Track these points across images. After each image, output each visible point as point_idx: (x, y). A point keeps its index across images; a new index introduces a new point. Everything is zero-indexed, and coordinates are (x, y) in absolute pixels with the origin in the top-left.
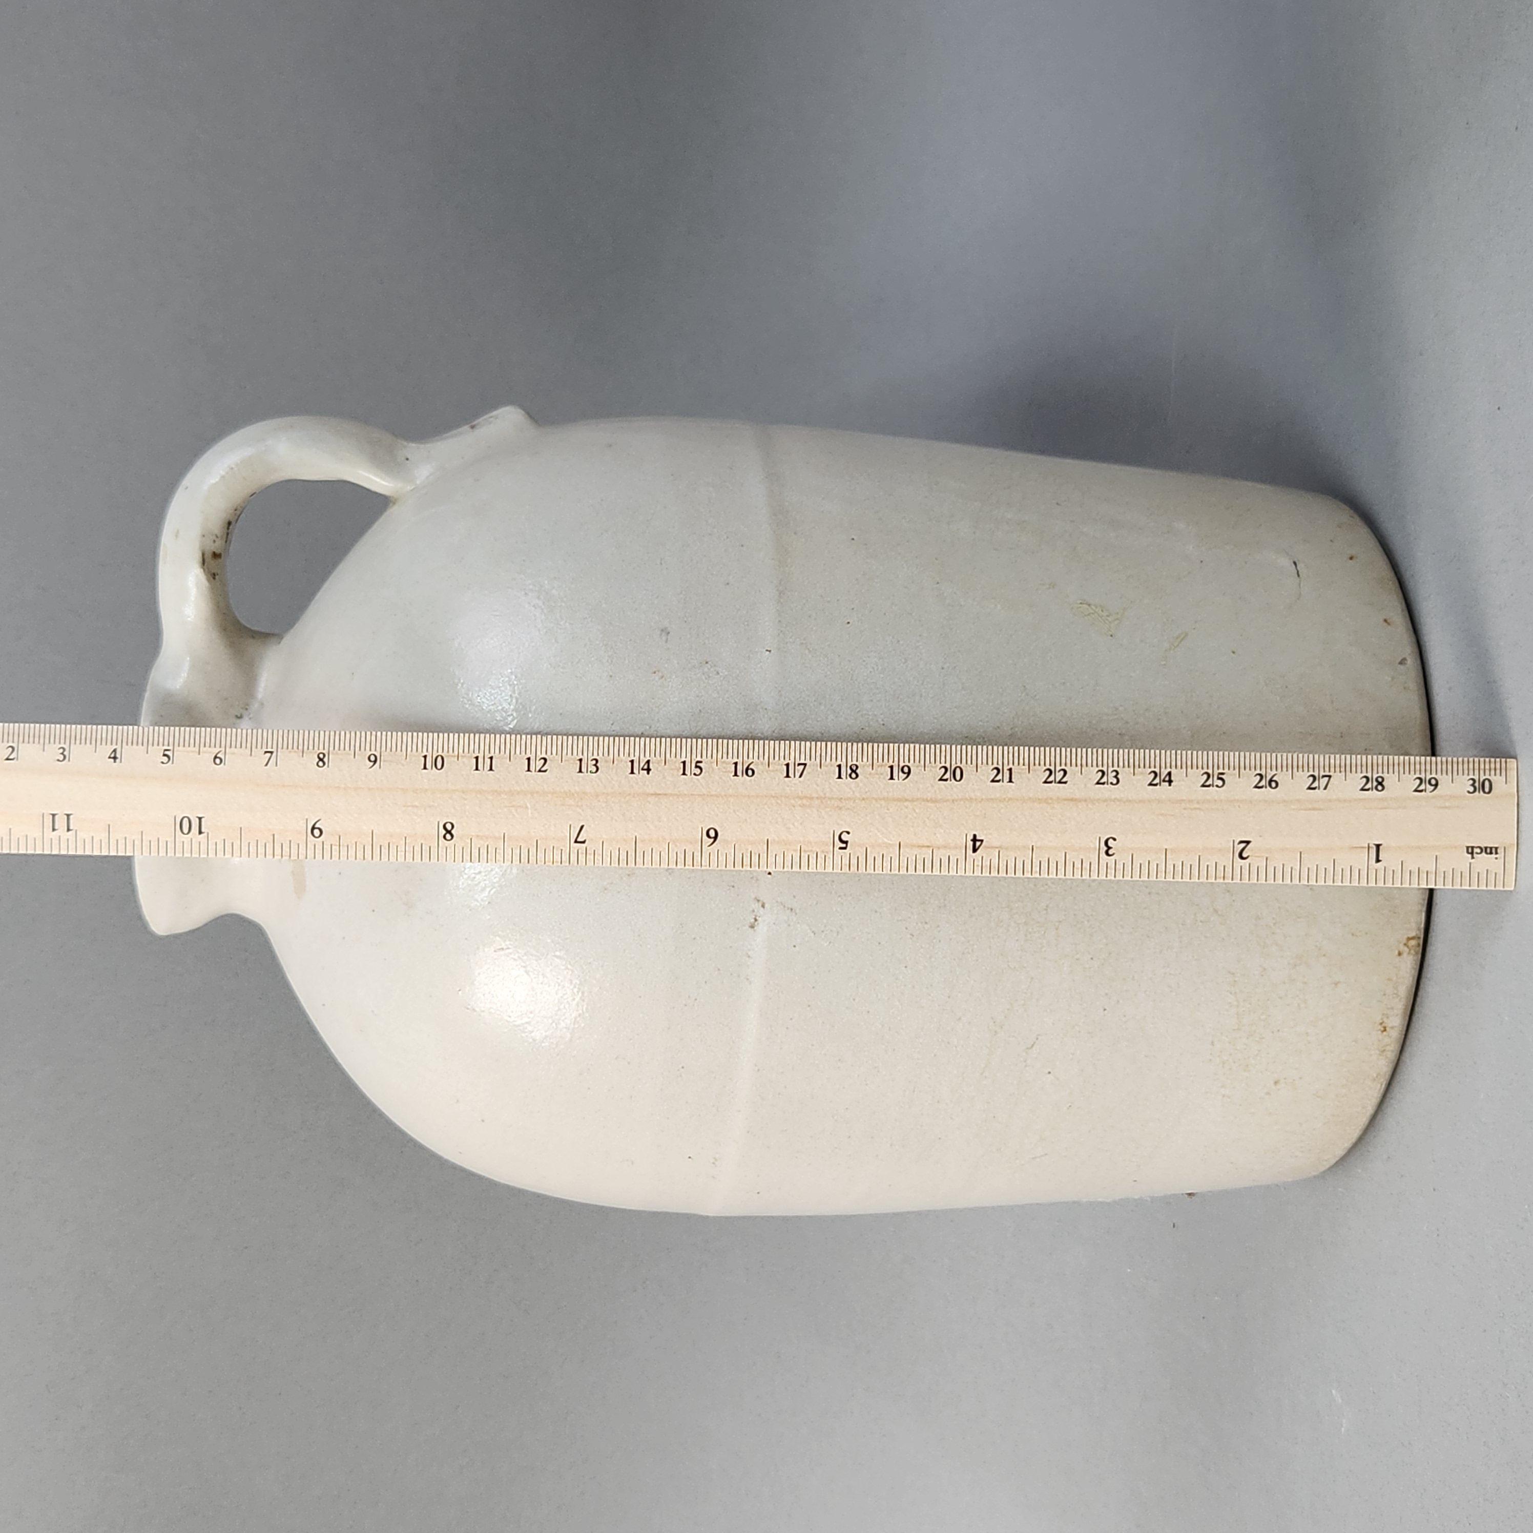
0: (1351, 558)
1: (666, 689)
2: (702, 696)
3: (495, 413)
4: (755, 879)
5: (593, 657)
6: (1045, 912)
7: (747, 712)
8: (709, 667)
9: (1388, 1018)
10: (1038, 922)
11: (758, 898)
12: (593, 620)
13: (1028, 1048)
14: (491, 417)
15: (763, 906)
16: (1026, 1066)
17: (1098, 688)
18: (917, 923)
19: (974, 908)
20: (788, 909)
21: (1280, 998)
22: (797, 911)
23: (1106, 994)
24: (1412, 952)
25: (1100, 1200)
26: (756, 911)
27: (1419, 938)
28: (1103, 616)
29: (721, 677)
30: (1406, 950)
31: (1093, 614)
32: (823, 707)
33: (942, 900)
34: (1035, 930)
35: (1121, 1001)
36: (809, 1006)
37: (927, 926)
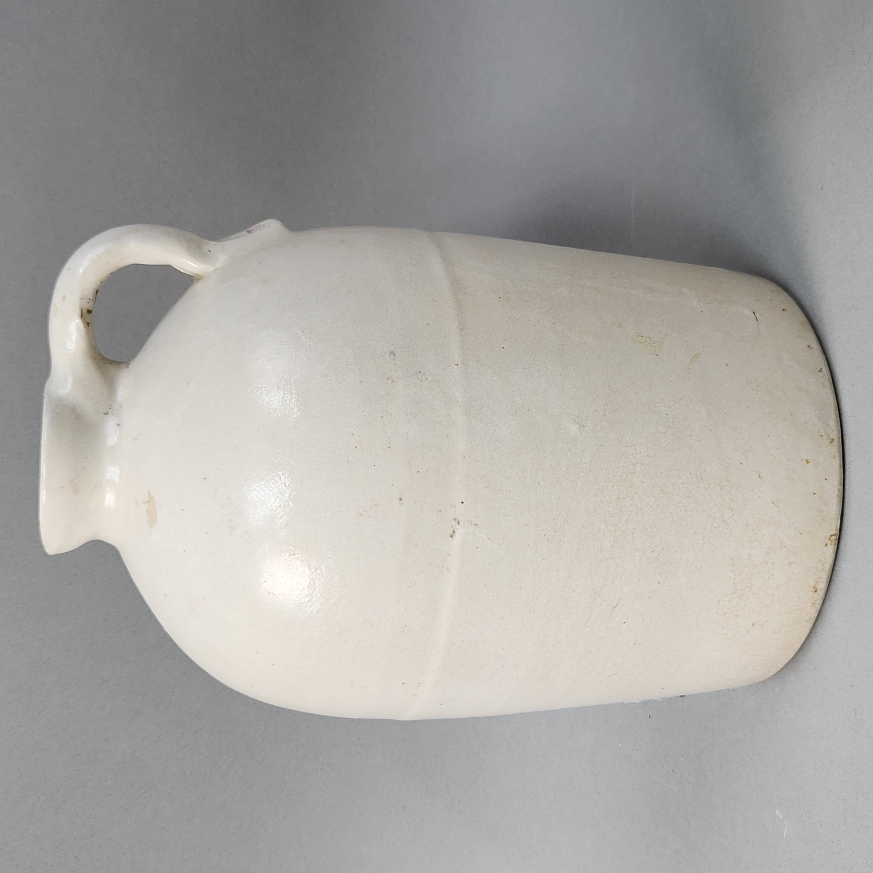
0: (784, 310)
1: (395, 389)
2: (418, 393)
3: (261, 223)
4: (453, 506)
5: (349, 369)
6: (626, 523)
7: (446, 402)
8: (422, 375)
9: (818, 583)
10: (622, 530)
11: (455, 518)
12: (347, 347)
13: (613, 608)
14: (260, 226)
15: (458, 523)
16: (611, 619)
17: (652, 386)
18: (551, 532)
19: (585, 522)
20: (474, 525)
21: (759, 573)
22: (480, 526)
23: (660, 573)
24: (833, 543)
25: (655, 699)
26: (454, 526)
27: (837, 535)
28: (651, 344)
29: (429, 381)
30: (830, 542)
31: (645, 342)
32: (491, 400)
33: (566, 517)
34: (620, 535)
35: (668, 578)
36: (485, 585)
37: (556, 534)
